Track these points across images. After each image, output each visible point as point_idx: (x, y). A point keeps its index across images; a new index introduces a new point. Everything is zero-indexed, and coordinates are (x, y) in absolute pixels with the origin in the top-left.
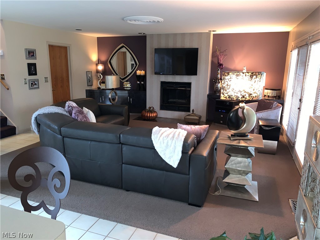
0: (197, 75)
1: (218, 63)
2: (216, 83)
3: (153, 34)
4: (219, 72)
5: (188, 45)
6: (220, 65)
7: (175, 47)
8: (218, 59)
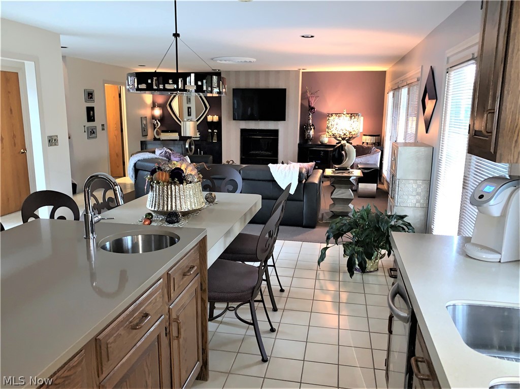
0: (284, 120)
1: (310, 106)
2: (307, 130)
3: (229, 71)
4: (311, 116)
5: (273, 84)
6: (311, 109)
7: (257, 87)
8: (309, 102)
